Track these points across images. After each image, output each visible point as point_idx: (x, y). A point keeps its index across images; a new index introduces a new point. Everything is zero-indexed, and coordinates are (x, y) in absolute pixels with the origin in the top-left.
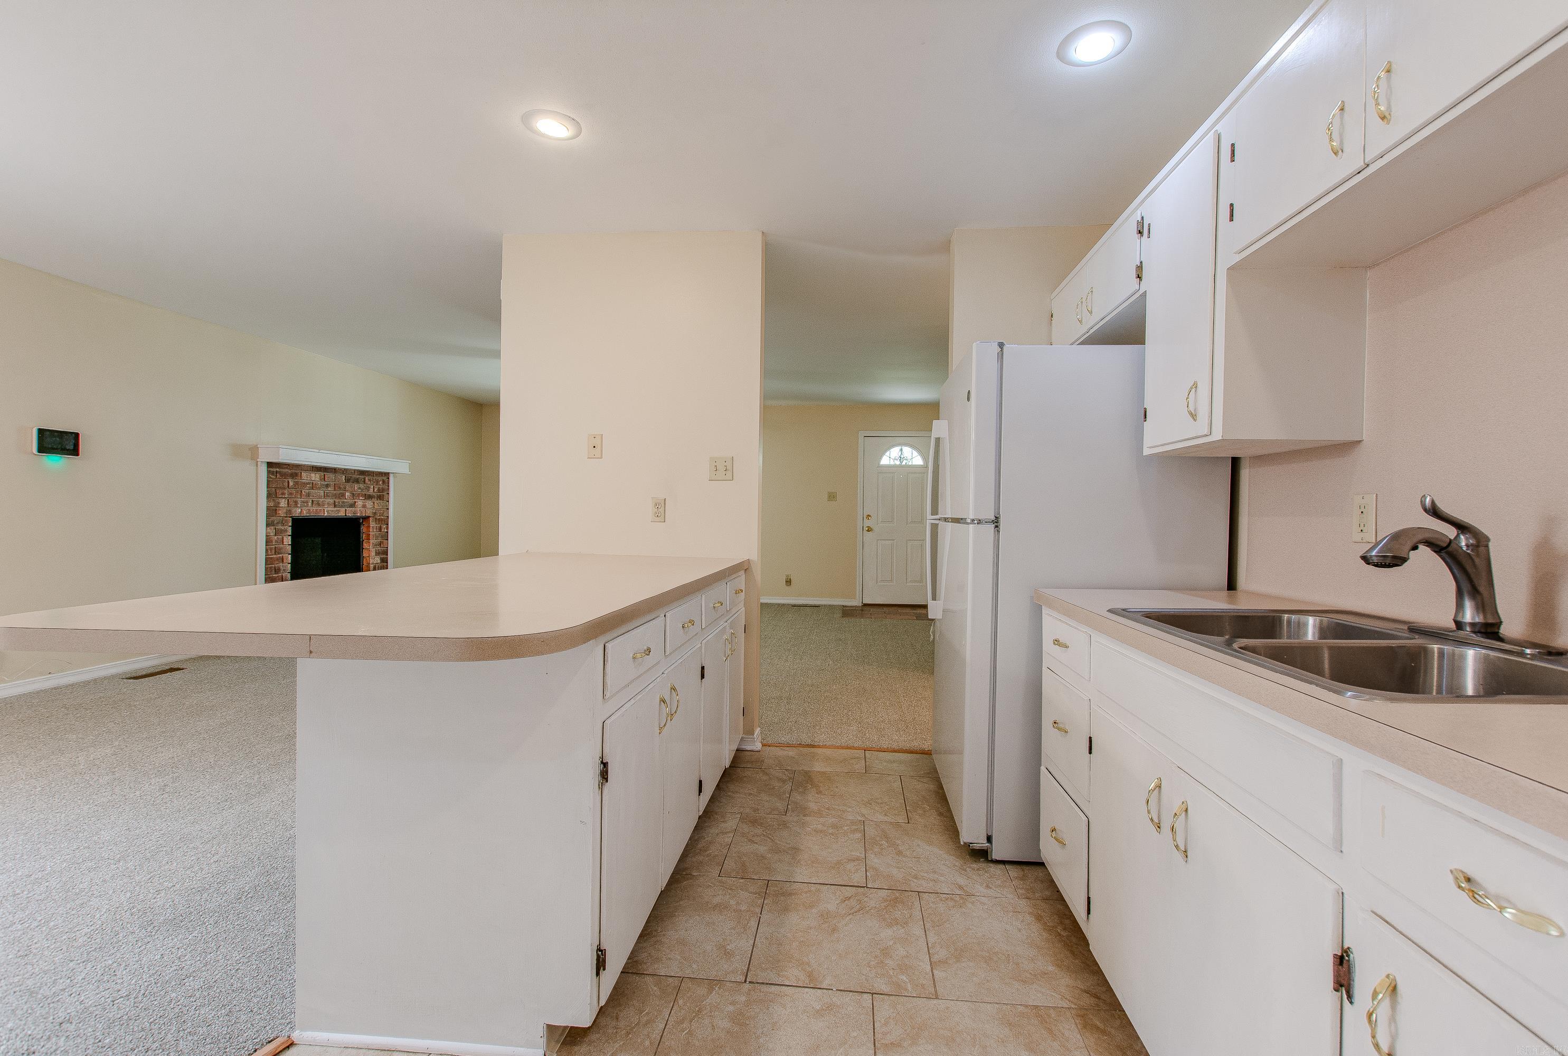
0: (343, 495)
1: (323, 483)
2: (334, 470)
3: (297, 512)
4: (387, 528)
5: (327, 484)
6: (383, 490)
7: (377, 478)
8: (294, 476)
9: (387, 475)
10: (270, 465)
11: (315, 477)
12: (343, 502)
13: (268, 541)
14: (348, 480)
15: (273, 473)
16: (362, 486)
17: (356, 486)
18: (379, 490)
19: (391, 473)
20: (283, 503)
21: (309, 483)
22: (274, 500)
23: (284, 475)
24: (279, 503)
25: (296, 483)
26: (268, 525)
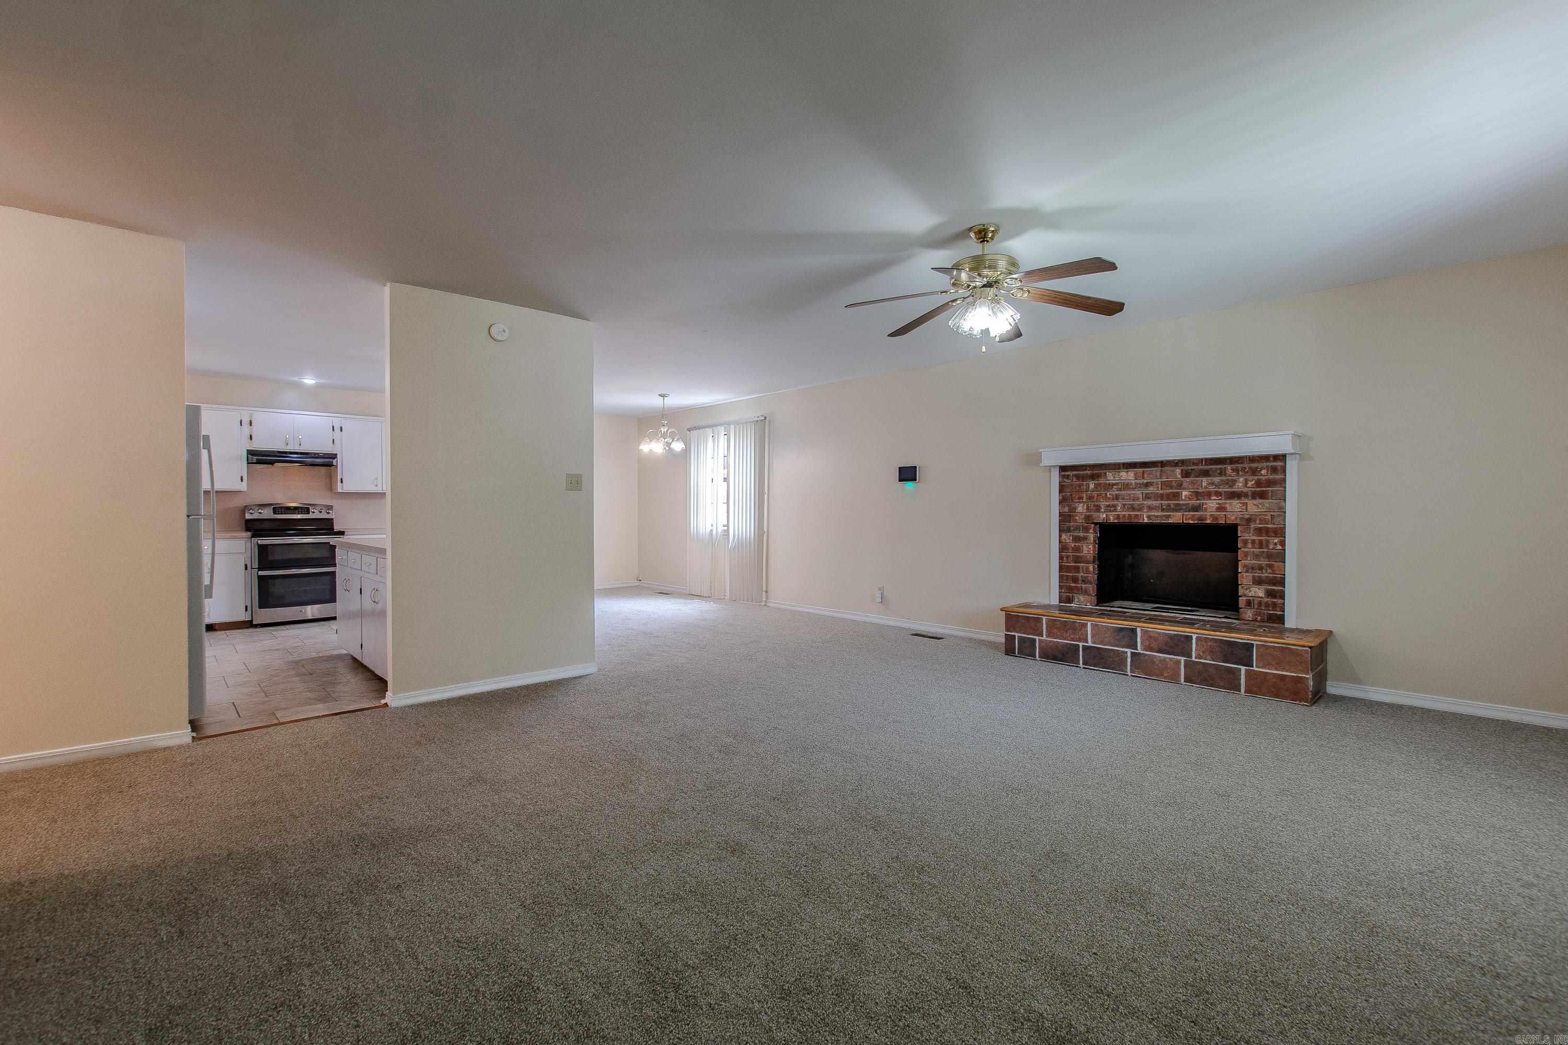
0: (1177, 496)
1: (1141, 481)
2: (1162, 464)
3: (1102, 517)
4: (1283, 543)
5: (1147, 483)
6: (1270, 483)
7: (1254, 465)
8: (1093, 477)
9: (1282, 458)
10: (1063, 469)
11: (1128, 476)
12: (1178, 505)
13: (1063, 548)
14: (1186, 474)
15: (1064, 476)
16: (1217, 480)
17: (1205, 481)
18: (1258, 484)
19: (1289, 454)
20: (1081, 508)
21: (1117, 484)
22: (1069, 506)
23: (1083, 478)
24: (1075, 508)
25: (1097, 486)
26: (1061, 531)
